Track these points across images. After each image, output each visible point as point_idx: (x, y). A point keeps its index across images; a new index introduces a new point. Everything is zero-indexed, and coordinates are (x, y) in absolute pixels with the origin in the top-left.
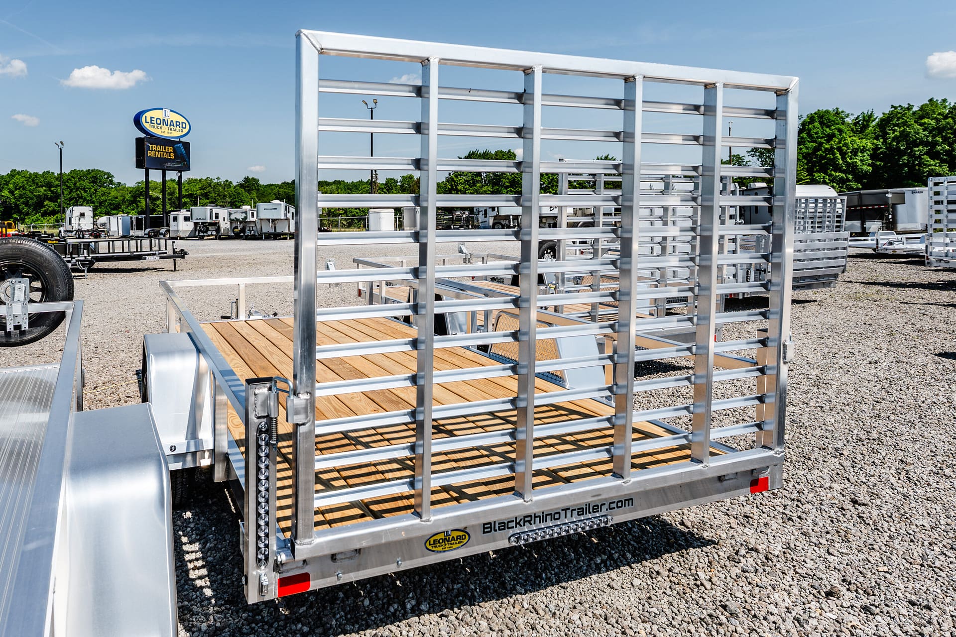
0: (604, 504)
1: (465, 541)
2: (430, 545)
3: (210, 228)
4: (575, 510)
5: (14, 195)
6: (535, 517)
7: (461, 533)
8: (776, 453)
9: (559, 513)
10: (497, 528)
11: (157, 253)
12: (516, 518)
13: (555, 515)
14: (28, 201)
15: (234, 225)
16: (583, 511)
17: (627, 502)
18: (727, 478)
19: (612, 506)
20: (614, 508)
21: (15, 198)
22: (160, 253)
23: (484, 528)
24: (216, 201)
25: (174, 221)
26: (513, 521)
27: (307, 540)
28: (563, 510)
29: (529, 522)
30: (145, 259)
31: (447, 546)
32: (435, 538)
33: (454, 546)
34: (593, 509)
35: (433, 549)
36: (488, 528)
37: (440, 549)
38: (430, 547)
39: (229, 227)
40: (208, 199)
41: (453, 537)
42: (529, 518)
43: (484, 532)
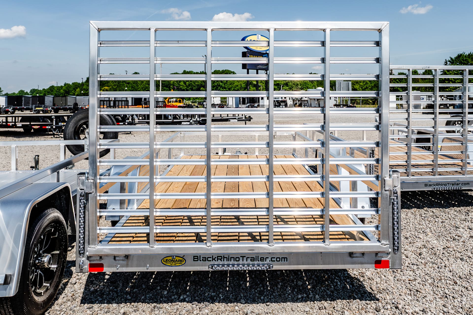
0: (268, 258)
1: (183, 263)
2: (164, 261)
3: (282, 104)
4: (249, 258)
5: (186, 84)
6: (224, 258)
7: (181, 259)
8: (382, 244)
9: (239, 258)
10: (201, 259)
11: (237, 118)
12: (213, 256)
13: (236, 259)
14: (193, 88)
15: (295, 103)
16: (254, 259)
17: (283, 259)
18: (355, 256)
19: (273, 259)
20: (275, 261)
21: (186, 86)
22: (238, 118)
23: (194, 258)
24: (292, 87)
25: (262, 99)
26: (211, 258)
27: (93, 246)
28: (241, 257)
29: (221, 259)
30: (230, 121)
31: (173, 264)
32: (166, 258)
33: (177, 265)
34: (261, 259)
35: (166, 264)
36: (196, 258)
37: (169, 264)
38: (164, 263)
39: (292, 103)
40: (288, 86)
41: (176, 260)
42: (221, 258)
43: (194, 260)
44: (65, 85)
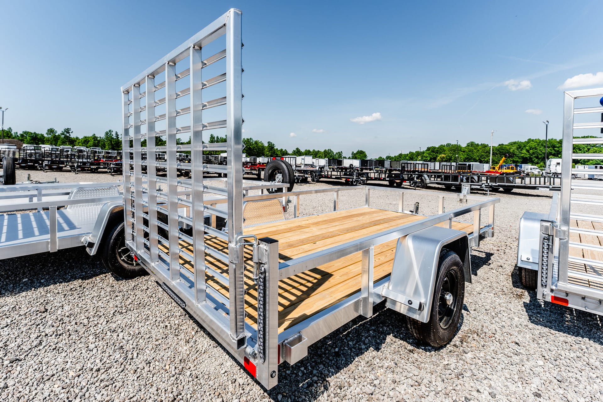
44: (410, 153)
